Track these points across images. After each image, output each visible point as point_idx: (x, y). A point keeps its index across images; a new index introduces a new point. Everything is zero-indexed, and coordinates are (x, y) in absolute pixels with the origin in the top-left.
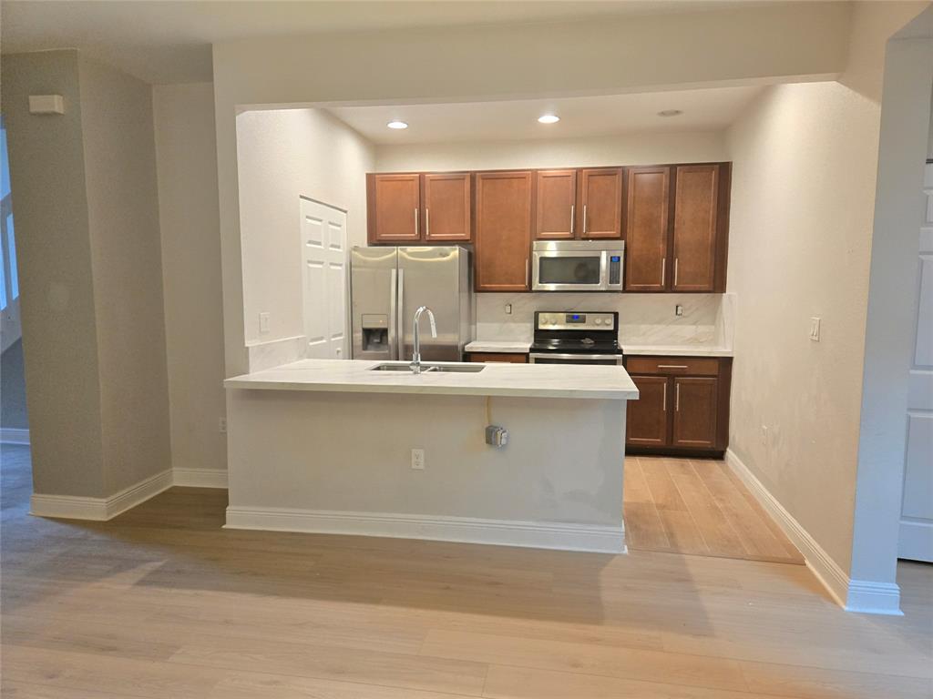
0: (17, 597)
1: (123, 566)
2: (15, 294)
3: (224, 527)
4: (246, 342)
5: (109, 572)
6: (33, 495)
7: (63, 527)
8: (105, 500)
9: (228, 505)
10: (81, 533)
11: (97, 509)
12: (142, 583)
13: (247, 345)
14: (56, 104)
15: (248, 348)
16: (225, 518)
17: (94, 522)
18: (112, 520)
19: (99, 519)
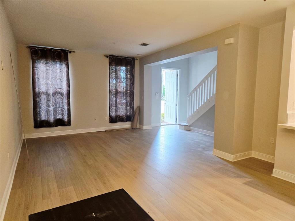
0: (211, 175)
1: (239, 176)
2: (215, 92)
3: (272, 175)
4: (287, 112)
5: (235, 177)
6: (214, 149)
7: (221, 160)
8: (233, 155)
9: (274, 168)
10: (226, 163)
11: (230, 157)
12: (245, 183)
13: (287, 113)
14: (232, 40)
15: (288, 114)
16: (272, 172)
17: (229, 161)
18: (234, 162)
19: (231, 161)
